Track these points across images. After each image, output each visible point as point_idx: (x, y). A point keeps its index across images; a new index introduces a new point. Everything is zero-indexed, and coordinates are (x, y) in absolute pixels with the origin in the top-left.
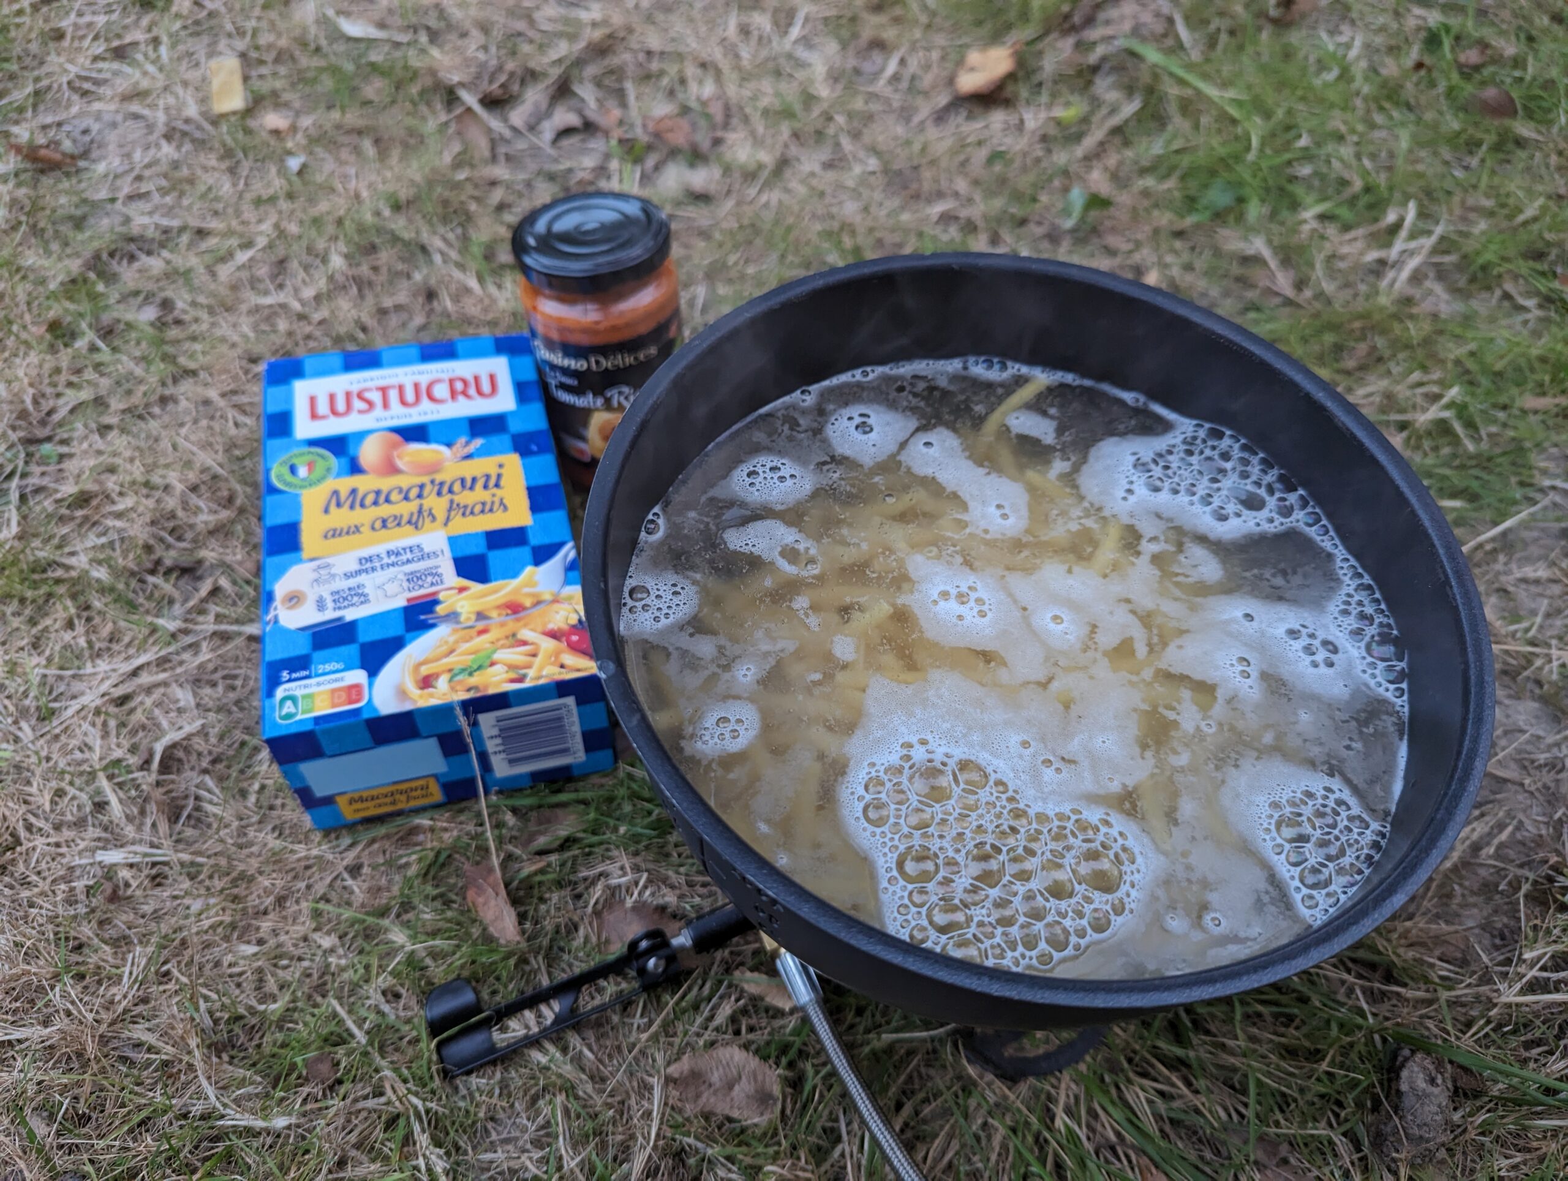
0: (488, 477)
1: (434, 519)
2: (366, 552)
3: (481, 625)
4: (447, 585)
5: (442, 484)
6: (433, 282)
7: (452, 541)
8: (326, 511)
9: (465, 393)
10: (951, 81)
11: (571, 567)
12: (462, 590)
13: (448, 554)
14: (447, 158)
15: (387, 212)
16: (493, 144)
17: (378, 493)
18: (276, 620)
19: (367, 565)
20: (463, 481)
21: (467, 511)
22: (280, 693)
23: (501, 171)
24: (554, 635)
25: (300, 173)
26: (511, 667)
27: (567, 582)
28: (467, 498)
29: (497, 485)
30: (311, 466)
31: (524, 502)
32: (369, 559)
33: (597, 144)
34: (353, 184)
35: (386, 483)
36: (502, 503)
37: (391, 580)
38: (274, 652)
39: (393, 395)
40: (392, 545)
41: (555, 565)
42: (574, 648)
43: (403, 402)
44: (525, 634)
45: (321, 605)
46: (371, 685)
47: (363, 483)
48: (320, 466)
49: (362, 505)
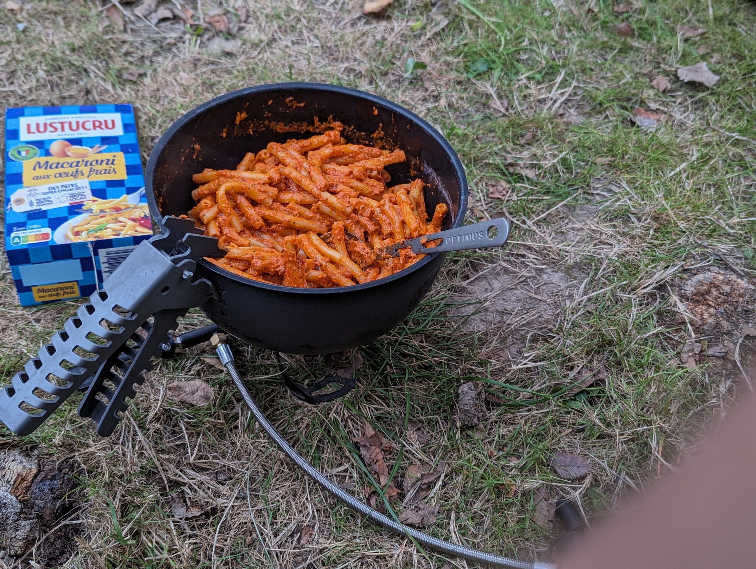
0: (108, 160)
1: (83, 174)
2: (52, 186)
3: (102, 214)
4: (88, 199)
5: (87, 162)
6: (89, 86)
7: (91, 183)
8: (34, 169)
9: (100, 127)
10: (362, 6)
11: (143, 196)
12: (94, 201)
13: (89, 188)
14: (101, 29)
15: (68, 52)
16: (125, 23)
17: (58, 164)
18: (11, 209)
19: (52, 190)
20: (97, 161)
21: (98, 172)
22: (13, 235)
23: (128, 37)
24: (133, 220)
25: (24, 31)
26: (114, 230)
27: (141, 201)
28: (98, 167)
29: (112, 164)
30: (27, 152)
31: (125, 171)
32: (54, 188)
33: (180, 27)
34: (51, 38)
35: (61, 160)
36: (114, 170)
37: (63, 196)
38: (10, 220)
39: (66, 126)
40: (63, 184)
41: (137, 194)
42: (141, 225)
43: (71, 129)
44: (121, 219)
45: (31, 204)
46: (53, 234)
47: (51, 160)
48: (32, 152)
49: (51, 168)
